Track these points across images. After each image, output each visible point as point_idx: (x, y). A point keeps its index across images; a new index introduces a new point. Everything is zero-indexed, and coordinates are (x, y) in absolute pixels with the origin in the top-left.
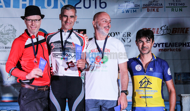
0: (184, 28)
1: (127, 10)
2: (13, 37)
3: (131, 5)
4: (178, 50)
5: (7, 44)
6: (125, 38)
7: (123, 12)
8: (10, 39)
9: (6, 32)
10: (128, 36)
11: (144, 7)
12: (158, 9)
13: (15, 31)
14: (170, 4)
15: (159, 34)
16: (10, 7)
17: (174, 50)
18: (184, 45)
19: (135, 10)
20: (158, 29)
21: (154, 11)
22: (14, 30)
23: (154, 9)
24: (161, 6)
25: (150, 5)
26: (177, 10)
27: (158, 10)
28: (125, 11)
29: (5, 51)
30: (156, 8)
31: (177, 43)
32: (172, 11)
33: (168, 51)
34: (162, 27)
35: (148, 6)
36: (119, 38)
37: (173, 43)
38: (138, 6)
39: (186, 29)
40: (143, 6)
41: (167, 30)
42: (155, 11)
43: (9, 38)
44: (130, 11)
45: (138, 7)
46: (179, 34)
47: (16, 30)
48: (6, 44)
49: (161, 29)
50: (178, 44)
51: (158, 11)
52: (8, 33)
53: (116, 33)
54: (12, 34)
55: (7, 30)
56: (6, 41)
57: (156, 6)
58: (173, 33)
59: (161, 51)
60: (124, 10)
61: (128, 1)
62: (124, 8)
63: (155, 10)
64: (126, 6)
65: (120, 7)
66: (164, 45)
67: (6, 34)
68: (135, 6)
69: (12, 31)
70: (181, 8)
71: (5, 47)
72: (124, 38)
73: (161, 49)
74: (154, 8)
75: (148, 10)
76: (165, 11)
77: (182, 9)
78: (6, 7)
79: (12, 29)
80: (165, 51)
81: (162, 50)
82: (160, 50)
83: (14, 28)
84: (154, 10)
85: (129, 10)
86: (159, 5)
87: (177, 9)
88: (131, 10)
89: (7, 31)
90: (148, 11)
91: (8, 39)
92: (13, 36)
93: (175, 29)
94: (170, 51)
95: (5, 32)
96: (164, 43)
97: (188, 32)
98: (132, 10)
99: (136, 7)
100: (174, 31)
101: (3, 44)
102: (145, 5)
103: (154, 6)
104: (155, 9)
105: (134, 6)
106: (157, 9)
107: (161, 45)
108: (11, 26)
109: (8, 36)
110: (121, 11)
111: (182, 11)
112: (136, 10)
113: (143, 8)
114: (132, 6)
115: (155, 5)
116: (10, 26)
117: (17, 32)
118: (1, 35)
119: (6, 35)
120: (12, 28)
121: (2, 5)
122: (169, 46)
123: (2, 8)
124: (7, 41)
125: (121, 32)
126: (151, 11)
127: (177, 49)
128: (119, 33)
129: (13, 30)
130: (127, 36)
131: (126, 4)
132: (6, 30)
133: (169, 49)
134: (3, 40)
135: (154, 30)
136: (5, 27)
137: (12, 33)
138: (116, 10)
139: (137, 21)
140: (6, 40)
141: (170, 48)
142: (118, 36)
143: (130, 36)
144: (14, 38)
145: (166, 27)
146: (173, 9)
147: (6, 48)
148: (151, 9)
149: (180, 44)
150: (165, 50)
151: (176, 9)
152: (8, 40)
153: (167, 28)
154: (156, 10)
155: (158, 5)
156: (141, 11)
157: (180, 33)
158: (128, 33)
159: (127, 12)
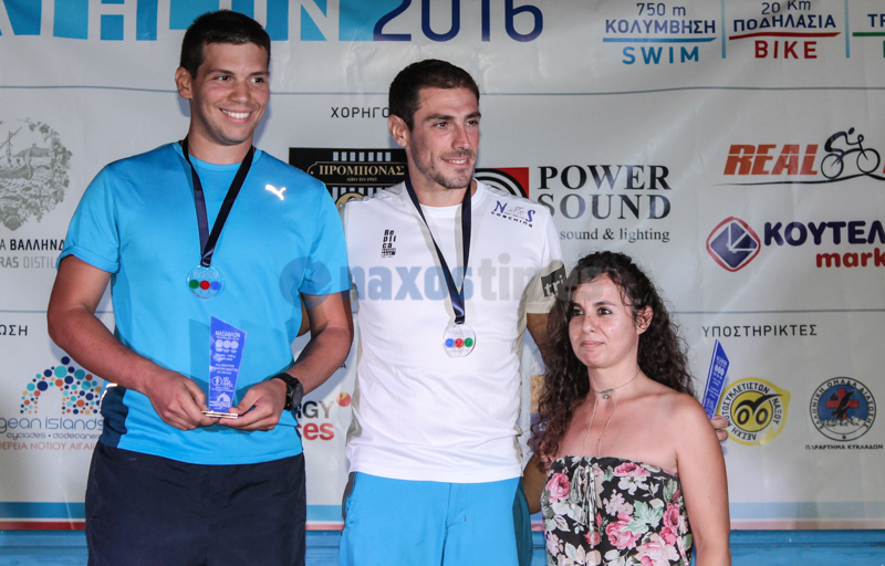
1: (651, 50)
2: (53, 190)
5: (20, 225)
6: (638, 196)
7: (629, 59)
8: (38, 201)
9: (14, 160)
11: (739, 32)
12: (810, 46)
13: (64, 157)
14: (873, 16)
16: (37, 31)
20: (812, 149)
21: (790, 54)
22: (57, 153)
23: (789, 45)
24: (830, 29)
25: (768, 25)
27: (813, 50)
28: (639, 57)
29: (9, 263)
30: (801, 41)
32: (884, 55)
33: (864, 264)
35: (758, 30)
36: (610, 196)
38: (706, 27)
40: (736, 30)
41: (858, 153)
42: (796, 57)
43: (32, 192)
45: (710, 34)
47: (66, 155)
48: (14, 226)
49: (828, 147)
51: (810, 53)
52: (25, 167)
53: (593, 168)
54: (47, 174)
55: (23, 154)
56: (16, 209)
57: (801, 26)
59: (829, 264)
60: (633, 49)
62: (636, 40)
63: (794, 48)
64: (644, 29)
65: (611, 34)
66: (844, 232)
67: (15, 174)
68: (694, 27)
69: (48, 155)
71: (13, 243)
73: (826, 256)
74: (791, 40)
75: (758, 49)
76: (848, 56)
79: (48, 145)
80: (847, 265)
81: (833, 260)
82: (824, 260)
83: (56, 143)
84: (789, 49)
85: (660, 49)
88: (671, 49)
89: (21, 159)
90: (761, 53)
91: (25, 201)
92: (50, 181)
94: (877, 264)
95: (10, 161)
96: (843, 224)
99: (696, 32)
102: (742, 21)
103: (790, 29)
104: (795, 43)
105: (687, 30)
106: (806, 44)
107: (828, 233)
108: (44, 129)
109: (27, 183)
112: (695, 51)
113: (731, 38)
114: (674, 29)
115: (795, 23)
116: (37, 129)
117: (71, 161)
119: (14, 181)
120: (49, 141)
122: (871, 240)
124: (20, 212)
126: (776, 56)
129: (52, 154)
133: (870, 255)
134: (2, 204)
135: (791, 154)
136: (11, 135)
137: (48, 168)
139: (700, 103)
140: (14, 206)
141: (877, 250)
144: (55, 193)
145: (853, 138)
147: (17, 244)
148: (776, 43)
150: (851, 260)
152: (29, 206)
153: (859, 142)
154: (799, 49)
155: (810, 26)
156: (724, 56)
158: (653, 169)
159: (652, 59)
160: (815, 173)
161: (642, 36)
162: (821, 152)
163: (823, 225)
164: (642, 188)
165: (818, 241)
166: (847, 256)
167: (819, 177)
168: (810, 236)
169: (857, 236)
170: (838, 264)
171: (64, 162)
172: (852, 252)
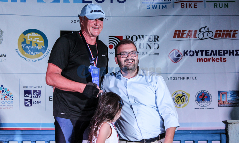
0: (231, 31)
1: (154, 5)
4: (222, 60)
6: (151, 43)
7: (149, 8)
10: (155, 41)
11: (177, 1)
12: (195, 5)
13: (2, 33)
17: (218, 61)
18: (231, 53)
19: (164, 5)
20: (196, 31)
21: (190, 7)
23: (190, 4)
26: (221, 6)
27: (196, 6)
28: (151, 7)
30: (193, 3)
31: (222, 50)
32: (215, 7)
33: (209, 61)
34: (201, 28)
35: (182, 1)
36: (144, 43)
37: (216, 51)
39: (234, 32)
42: (192, 7)
44: (158, 7)
46: (224, 38)
49: (200, 31)
50: (222, 52)
51: (195, 7)
53: (139, 36)
58: (216, 36)
59: (200, 61)
60: (149, 5)
63: (191, 5)
64: (153, 0)
66: (204, 53)
70: (226, 3)
72: (149, 43)
74: (190, 3)
75: (182, 5)
76: (205, 7)
77: (228, 4)
80: (205, 61)
81: (201, 60)
82: (199, 60)
84: (190, 6)
85: (157, 5)
87: (222, 4)
88: (160, 5)
90: (183, 6)
93: (219, 32)
94: (212, 61)
96: (204, 51)
97: (235, 36)
98: (161, 5)
100: (218, 35)
104: (191, 4)
106: (194, 4)
107: (200, 53)
110: (145, 6)
111: (228, 7)
113: (175, 3)
114: (160, 0)
117: (3, 34)
125: (146, 36)
126: (186, 7)
127: (221, 58)
128: (143, 36)
130: (153, 40)
133: (211, 59)
135: (190, 33)
138: (139, 5)
139: (167, 20)
142: (142, 40)
143: (158, 41)
146: (216, 5)
148: (187, 4)
149: (226, 52)
150: (206, 60)
151: (220, 4)
153: (208, 30)
154: (192, 5)
156: (173, 7)
157: (226, 37)
158: (155, 36)
159: (154, 8)
160: (196, 37)
161: (152, 2)
162: (198, 32)
163: (199, 51)
164: (152, 41)
165: (197, 55)
166: (205, 59)
167: (198, 39)
168: (195, 54)
169: (207, 54)
170: (202, 61)
172: (206, 58)
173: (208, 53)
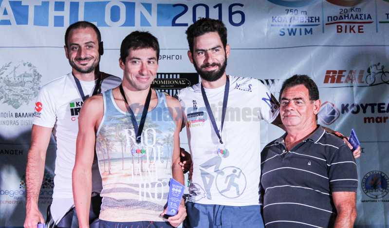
1: (292, 29)
2: (33, 91)
3: (299, 19)
5: (19, 107)
7: (282, 34)
8: (27, 96)
9: (17, 79)
11: (330, 22)
12: (360, 28)
13: (38, 78)
15: (365, 82)
16: (26, 23)
19: (308, 28)
20: (362, 72)
21: (352, 31)
22: (35, 75)
23: (352, 27)
24: (369, 20)
25: (342, 19)
27: (362, 29)
28: (287, 33)
29: (14, 123)
30: (357, 25)
33: (385, 122)
34: (371, 67)
35: (338, 21)
38: (316, 19)
40: (328, 21)
41: (382, 74)
42: (354, 32)
43: (24, 92)
44: (298, 32)
45: (317, 23)
47: (39, 76)
48: (16, 107)
49: (369, 71)
51: (361, 31)
52: (21, 82)
53: (267, 81)
54: (31, 85)
55: (20, 76)
56: (18, 100)
57: (357, 19)
59: (369, 122)
60: (284, 29)
61: (294, 9)
62: (285, 25)
63: (354, 29)
64: (289, 21)
65: (274, 23)
66: (376, 108)
67: (17, 85)
68: (310, 20)
69: (31, 76)
71: (16, 114)
73: (368, 118)
74: (352, 25)
75: (338, 29)
76: (377, 32)
78: (18, 23)
79: (31, 72)
80: (377, 122)
81: (371, 120)
82: (367, 120)
83: (35, 71)
85: (296, 29)
86: (363, 17)
88: (301, 29)
89: (20, 78)
90: (340, 30)
91: (21, 96)
92: (32, 88)
95: (15, 79)
96: (375, 104)
98: (303, 28)
99: (311, 22)
101: (11, 106)
102: (331, 17)
103: (352, 20)
104: (354, 26)
105: (307, 21)
106: (359, 26)
107: (369, 108)
108: (30, 65)
109: (22, 88)
110: (277, 31)
112: (311, 30)
113: (326, 24)
114: (302, 21)
115: (354, 18)
116: (27, 65)
117: (41, 79)
118: (7, 87)
119: (17, 88)
120: (32, 70)
121: (9, 19)
122: (387, 111)
123: (9, 26)
124: (19, 101)
125: (278, 80)
126: (346, 32)
128: (273, 81)
129: (33, 76)
131: (290, 15)
132: (17, 75)
133: (387, 118)
134: (11, 97)
135: (353, 74)
136: (15, 68)
137: (31, 82)
138: (266, 30)
139: (313, 53)
140: (17, 99)
142: (271, 87)
144: (35, 93)
145: (380, 67)
147: (18, 115)
148: (346, 26)
150: (379, 120)
152: (23, 99)
153: (382, 69)
154: (356, 29)
155: (360, 19)
156: (323, 32)
159: (292, 34)
161: (288, 24)
163: (367, 105)
165: (364, 112)
166: (377, 118)
167: (365, 84)
168: (361, 110)
170: (373, 122)
171: (38, 79)
172: (380, 116)
173: (384, 108)
